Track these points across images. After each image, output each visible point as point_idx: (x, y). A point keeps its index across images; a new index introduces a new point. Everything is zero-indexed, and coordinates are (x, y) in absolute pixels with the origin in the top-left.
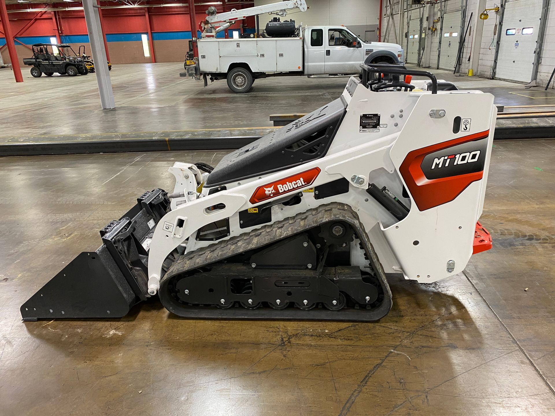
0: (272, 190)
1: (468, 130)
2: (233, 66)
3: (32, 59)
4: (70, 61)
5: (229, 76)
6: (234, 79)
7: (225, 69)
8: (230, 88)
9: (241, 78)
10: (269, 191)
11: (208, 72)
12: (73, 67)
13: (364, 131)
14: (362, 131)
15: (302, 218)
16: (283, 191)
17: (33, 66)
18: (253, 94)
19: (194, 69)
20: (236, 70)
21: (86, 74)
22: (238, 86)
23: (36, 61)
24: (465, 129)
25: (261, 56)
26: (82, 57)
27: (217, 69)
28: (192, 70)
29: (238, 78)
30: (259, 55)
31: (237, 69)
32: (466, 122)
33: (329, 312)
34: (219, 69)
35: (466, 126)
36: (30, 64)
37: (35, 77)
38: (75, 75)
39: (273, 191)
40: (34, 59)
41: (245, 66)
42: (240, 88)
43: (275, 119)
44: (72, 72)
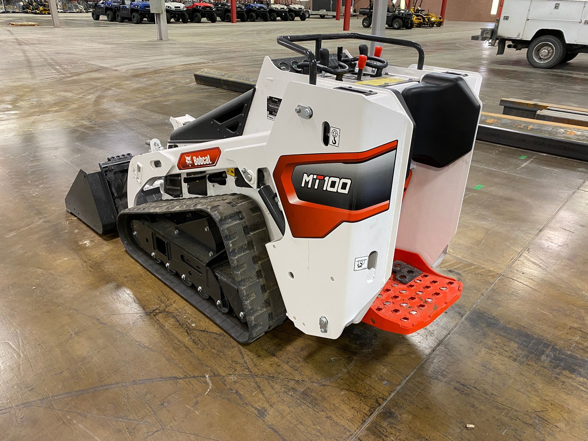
1: (336, 145)
2: (541, 33)
3: (367, 9)
4: (399, 14)
5: (532, 45)
6: (538, 50)
7: (529, 37)
8: (529, 61)
9: (549, 49)
10: (188, 160)
11: (506, 38)
12: (400, 20)
13: (271, 118)
14: (269, 118)
17: (366, 16)
18: (556, 72)
19: (490, 33)
20: (543, 38)
21: (410, 28)
22: (540, 59)
23: (370, 11)
24: (334, 142)
25: (585, 23)
26: (416, 10)
27: (519, 35)
28: (487, 33)
29: (545, 49)
30: (583, 21)
31: (545, 37)
32: (335, 132)
34: (521, 35)
35: (334, 137)
36: (364, 14)
37: (365, 27)
38: (398, 29)
39: (191, 162)
40: (369, 9)
41: (558, 34)
42: (542, 62)
43: (507, 105)
44: (397, 25)
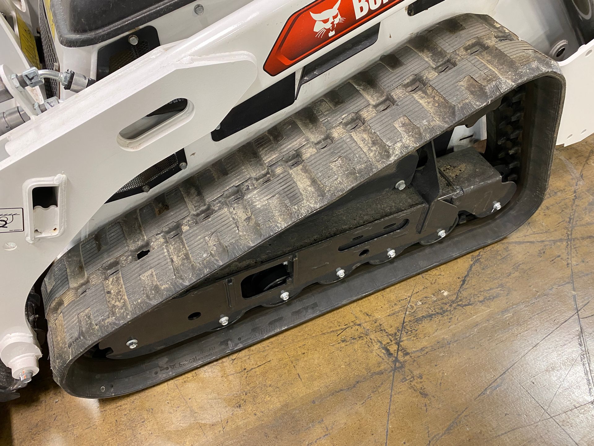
0: (335, 17)
10: (325, 21)
15: (406, 82)
16: (365, 12)
33: (427, 251)
39: (337, 21)
